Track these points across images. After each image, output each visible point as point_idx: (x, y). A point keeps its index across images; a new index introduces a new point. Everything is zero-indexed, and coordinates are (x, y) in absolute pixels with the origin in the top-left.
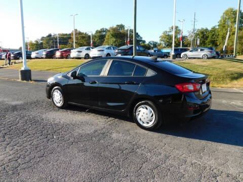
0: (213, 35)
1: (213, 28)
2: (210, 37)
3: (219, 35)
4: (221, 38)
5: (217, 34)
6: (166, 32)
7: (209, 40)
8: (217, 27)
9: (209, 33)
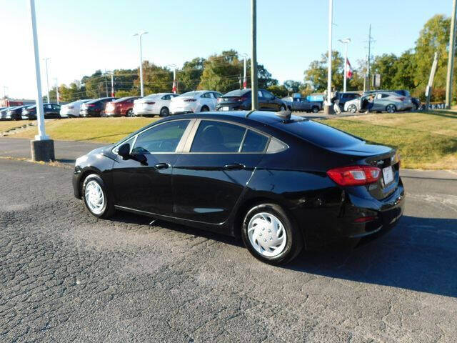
0: (406, 67)
1: (406, 54)
2: (400, 70)
3: (416, 66)
4: (420, 73)
5: (414, 65)
6: (317, 63)
7: (398, 76)
8: (413, 52)
9: (398, 63)
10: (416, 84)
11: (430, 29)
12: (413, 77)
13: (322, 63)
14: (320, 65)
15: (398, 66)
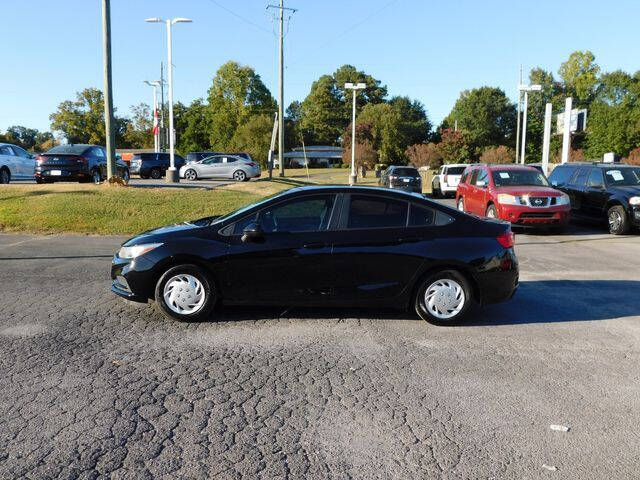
0: (198, 121)
1: (195, 105)
2: (191, 125)
3: (212, 121)
4: (217, 130)
5: (208, 120)
6: (70, 104)
7: (188, 131)
8: (206, 103)
9: (188, 116)
10: (212, 143)
11: (224, 77)
12: (209, 135)
13: (77, 105)
14: (75, 107)
15: (189, 119)
